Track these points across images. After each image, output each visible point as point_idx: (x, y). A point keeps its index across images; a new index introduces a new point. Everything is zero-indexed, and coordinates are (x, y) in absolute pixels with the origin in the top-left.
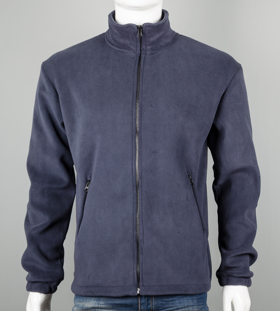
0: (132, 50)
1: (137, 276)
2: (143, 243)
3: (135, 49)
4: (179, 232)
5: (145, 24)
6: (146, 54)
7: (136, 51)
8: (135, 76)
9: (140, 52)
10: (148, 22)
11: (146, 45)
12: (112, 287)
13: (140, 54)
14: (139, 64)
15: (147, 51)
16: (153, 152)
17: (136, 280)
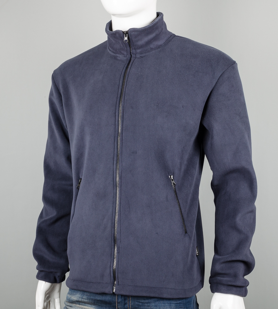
0: (123, 54)
1: (113, 274)
2: (120, 242)
3: (125, 53)
4: (157, 233)
5: (130, 29)
6: (136, 57)
7: (127, 55)
8: (121, 79)
9: (130, 56)
10: (133, 28)
11: (135, 49)
12: (93, 283)
13: (130, 58)
14: (127, 67)
15: (137, 55)
16: (133, 153)
17: (112, 278)
